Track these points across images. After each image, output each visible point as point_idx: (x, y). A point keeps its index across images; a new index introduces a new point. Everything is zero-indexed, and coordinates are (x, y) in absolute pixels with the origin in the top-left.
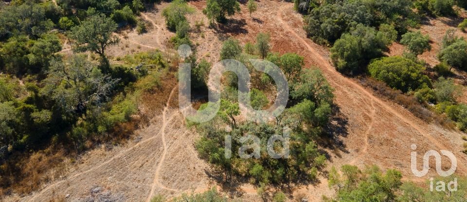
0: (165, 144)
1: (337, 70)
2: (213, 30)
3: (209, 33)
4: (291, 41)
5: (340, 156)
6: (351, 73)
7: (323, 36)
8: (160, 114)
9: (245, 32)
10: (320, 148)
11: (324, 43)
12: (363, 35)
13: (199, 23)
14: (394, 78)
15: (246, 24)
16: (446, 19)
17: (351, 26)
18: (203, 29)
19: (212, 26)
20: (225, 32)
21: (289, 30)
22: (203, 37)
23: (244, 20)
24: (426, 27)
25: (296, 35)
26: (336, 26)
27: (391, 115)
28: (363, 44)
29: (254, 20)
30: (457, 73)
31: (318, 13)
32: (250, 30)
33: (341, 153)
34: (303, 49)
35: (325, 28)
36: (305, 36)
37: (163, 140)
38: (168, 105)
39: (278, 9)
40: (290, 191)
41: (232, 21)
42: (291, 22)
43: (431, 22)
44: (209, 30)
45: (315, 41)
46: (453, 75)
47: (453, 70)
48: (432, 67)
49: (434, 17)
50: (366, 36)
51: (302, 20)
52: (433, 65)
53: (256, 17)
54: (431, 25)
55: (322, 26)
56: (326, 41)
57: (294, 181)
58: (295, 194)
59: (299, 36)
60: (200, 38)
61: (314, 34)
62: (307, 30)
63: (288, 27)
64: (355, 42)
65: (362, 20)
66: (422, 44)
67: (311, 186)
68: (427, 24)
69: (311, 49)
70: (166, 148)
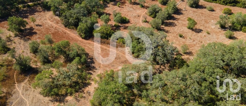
0: (25, 100)
1: (82, 38)
2: (18, 37)
3: (17, 40)
4: (59, 31)
5: (95, 72)
6: (88, 38)
7: (71, 25)
8: (15, 88)
9: (35, 33)
10: (87, 72)
11: (73, 28)
12: (87, 22)
13: (8, 36)
14: (103, 36)
15: (34, 29)
16: (113, 3)
17: (81, 19)
18: (12, 38)
19: (16, 36)
20: (25, 37)
21: (56, 26)
22: (15, 43)
23: (32, 27)
24: (107, 9)
25: (60, 27)
26: (75, 20)
27: (106, 49)
28: (88, 25)
29: (37, 25)
30: (121, 25)
31: (65, 15)
32: (37, 32)
33: (95, 70)
34: (65, 33)
35: (71, 22)
36: (64, 27)
37: (24, 98)
38: (16, 83)
39: (46, 17)
40: (83, 91)
41: (26, 29)
42: (55, 21)
43: (108, 5)
44: (16, 38)
45: (69, 28)
46: (120, 27)
47: (120, 25)
48: (113, 25)
49: (108, 3)
50: (88, 22)
51: (59, 19)
52: (113, 24)
53: (37, 24)
54: (108, 7)
55: (70, 21)
56: (73, 27)
57: (83, 87)
58: (85, 91)
59: (61, 28)
60: (13, 44)
61: (67, 25)
62: (64, 24)
63: (54, 24)
64: (85, 26)
65: (84, 15)
66: (107, 20)
67: (89, 86)
68: (107, 7)
69: (69, 32)
70: (27, 101)
